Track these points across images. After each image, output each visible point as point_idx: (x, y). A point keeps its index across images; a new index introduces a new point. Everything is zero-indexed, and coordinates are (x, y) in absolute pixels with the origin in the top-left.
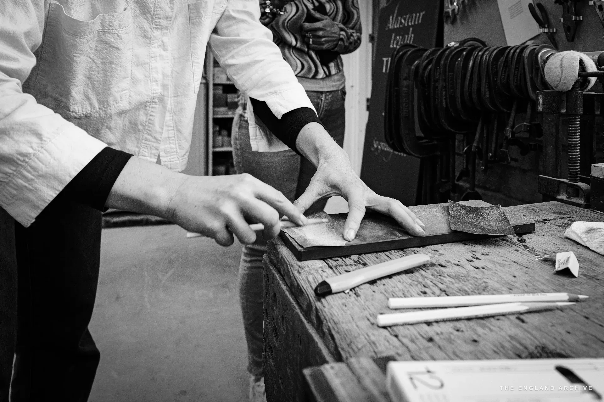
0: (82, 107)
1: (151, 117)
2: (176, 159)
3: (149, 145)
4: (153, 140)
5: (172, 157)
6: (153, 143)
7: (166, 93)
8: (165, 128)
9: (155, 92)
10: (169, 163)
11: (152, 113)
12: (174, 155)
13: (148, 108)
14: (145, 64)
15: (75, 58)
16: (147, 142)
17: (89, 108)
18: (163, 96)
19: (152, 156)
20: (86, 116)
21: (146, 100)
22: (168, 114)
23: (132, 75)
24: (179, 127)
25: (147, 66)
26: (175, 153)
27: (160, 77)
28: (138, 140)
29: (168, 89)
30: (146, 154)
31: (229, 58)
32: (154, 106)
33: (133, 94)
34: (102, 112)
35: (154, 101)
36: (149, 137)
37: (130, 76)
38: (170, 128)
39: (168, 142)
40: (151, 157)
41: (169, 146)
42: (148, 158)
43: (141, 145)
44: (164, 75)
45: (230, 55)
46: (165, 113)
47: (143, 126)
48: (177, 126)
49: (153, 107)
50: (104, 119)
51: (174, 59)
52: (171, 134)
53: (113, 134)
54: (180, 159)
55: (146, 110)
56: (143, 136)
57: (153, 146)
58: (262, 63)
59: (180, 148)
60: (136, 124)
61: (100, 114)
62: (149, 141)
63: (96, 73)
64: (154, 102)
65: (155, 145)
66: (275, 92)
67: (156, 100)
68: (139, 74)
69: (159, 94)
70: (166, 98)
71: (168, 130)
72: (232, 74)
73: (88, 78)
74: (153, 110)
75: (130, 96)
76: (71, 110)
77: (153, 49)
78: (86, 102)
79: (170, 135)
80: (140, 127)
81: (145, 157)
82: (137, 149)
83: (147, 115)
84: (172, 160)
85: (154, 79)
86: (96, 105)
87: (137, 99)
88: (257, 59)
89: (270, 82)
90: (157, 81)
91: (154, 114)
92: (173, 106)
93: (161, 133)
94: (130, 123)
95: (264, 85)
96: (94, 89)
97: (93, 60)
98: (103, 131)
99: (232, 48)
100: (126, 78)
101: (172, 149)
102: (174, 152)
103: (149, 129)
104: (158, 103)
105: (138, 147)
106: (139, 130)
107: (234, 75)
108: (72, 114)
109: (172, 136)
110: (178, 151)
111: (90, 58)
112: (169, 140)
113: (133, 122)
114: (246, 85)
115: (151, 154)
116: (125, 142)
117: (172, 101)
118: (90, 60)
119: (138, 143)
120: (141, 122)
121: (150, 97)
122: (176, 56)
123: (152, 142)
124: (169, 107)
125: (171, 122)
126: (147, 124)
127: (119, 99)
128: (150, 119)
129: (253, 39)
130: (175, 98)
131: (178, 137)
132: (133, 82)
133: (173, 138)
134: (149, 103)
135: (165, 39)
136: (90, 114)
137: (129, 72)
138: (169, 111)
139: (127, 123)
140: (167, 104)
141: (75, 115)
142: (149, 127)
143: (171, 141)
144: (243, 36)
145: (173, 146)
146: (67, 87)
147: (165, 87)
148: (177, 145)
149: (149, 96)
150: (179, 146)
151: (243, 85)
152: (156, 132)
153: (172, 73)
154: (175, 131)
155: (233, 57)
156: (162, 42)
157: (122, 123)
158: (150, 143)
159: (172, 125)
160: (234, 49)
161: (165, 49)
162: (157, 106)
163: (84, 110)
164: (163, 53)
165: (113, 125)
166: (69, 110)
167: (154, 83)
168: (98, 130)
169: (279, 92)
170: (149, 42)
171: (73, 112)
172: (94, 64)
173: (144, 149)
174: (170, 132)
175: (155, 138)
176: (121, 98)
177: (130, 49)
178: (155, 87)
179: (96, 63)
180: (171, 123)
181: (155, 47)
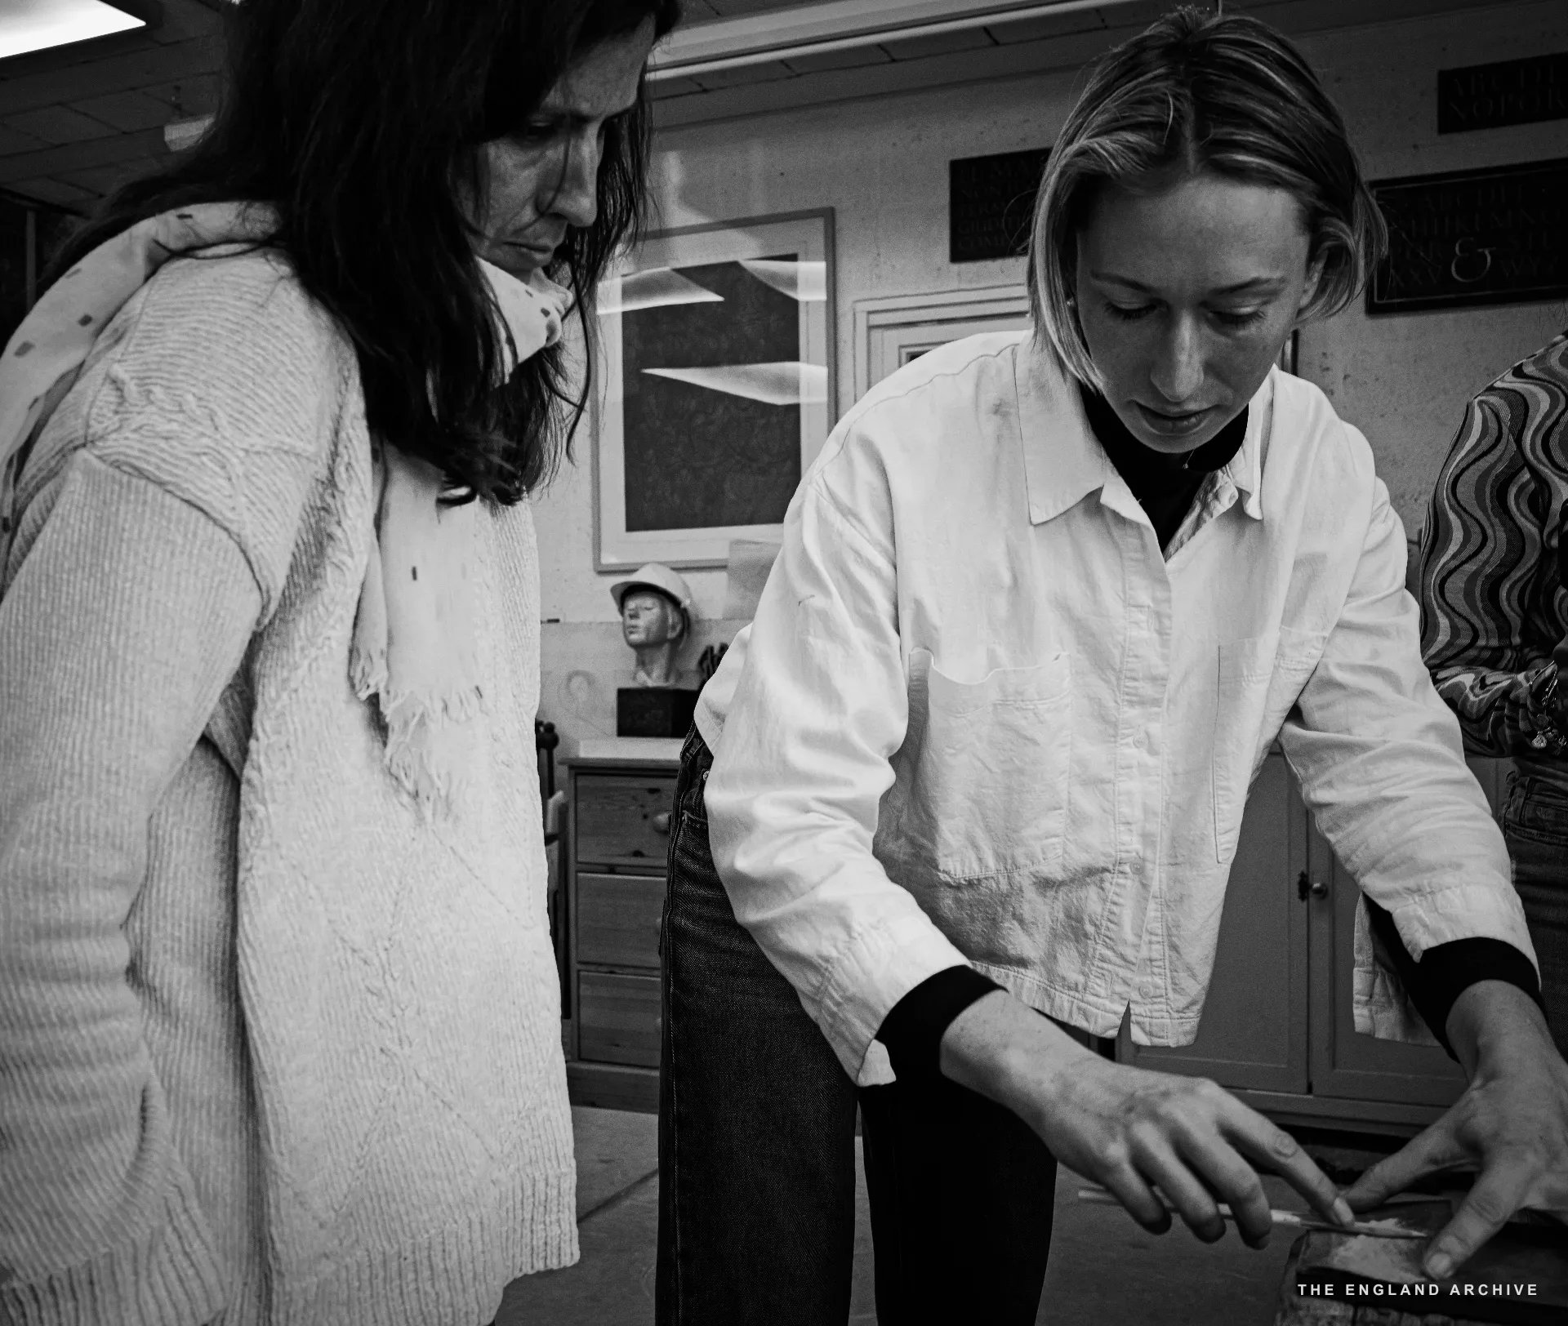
0: (963, 862)
1: (1115, 908)
2: (1165, 1014)
3: (1109, 971)
4: (1119, 961)
5: (1156, 1007)
6: (1117, 969)
7: (1149, 855)
8: (1146, 937)
9: (1123, 848)
10: (1147, 1020)
11: (1116, 899)
12: (1160, 1003)
13: (1107, 885)
14: (1102, 781)
15: (947, 757)
16: (1105, 965)
17: (976, 866)
18: (1144, 860)
19: (1116, 997)
20: (970, 884)
21: (1102, 864)
22: (1152, 905)
23: (1070, 803)
24: (1174, 939)
25: (1108, 787)
26: (1163, 1000)
27: (1138, 813)
28: (1084, 956)
29: (1153, 843)
30: (1102, 992)
31: (1321, 786)
32: (1121, 881)
33: (1072, 848)
34: (1001, 878)
35: (1121, 869)
36: (1109, 953)
37: (1065, 804)
38: (1154, 938)
39: (1149, 970)
40: (1112, 1001)
41: (1150, 979)
42: (1107, 1003)
43: (1091, 971)
44: (1147, 811)
45: (1324, 778)
46: (1146, 900)
47: (1096, 925)
48: (1169, 935)
49: (1118, 885)
50: (1007, 896)
51: (1175, 774)
52: (1157, 951)
53: (1030, 935)
54: (1176, 1015)
55: (1102, 889)
56: (1094, 949)
57: (1117, 975)
58: (1399, 807)
59: (1174, 990)
60: (1080, 920)
61: (998, 883)
62: (1110, 962)
63: (991, 792)
64: (1122, 872)
65: (1122, 972)
66: (1419, 890)
67: (1127, 868)
68: (1087, 803)
69: (1134, 854)
70: (1149, 866)
71: (1150, 942)
72: (1324, 827)
73: (975, 802)
74: (1118, 890)
75: (1065, 852)
76: (941, 867)
77: (1127, 751)
78: (971, 854)
79: (1155, 955)
80: (1090, 929)
81: (1100, 1000)
82: (1081, 979)
83: (1104, 901)
84: (1155, 1014)
85: (1123, 820)
86: (991, 862)
87: (1082, 859)
88: (1389, 793)
89: (1411, 858)
90: (1129, 823)
91: (1121, 901)
92: (1164, 887)
93: (1136, 947)
94: (1068, 916)
95: (1396, 866)
96: (988, 829)
97: (983, 763)
98: (1007, 925)
99: (1330, 762)
100: (1056, 809)
101: (1157, 987)
102: (1161, 996)
103: (1108, 933)
104: (1131, 875)
105: (1083, 973)
106: (1086, 936)
107: (1330, 830)
108: (942, 876)
109: (1159, 957)
110: (1171, 995)
111: (979, 759)
112: (1152, 966)
113: (1073, 912)
114: (1354, 858)
115: (1114, 993)
116: (1055, 957)
117: (1163, 875)
118: (978, 764)
119: (1084, 964)
120: (1090, 916)
121: (1113, 859)
122: (1180, 769)
123: (1115, 964)
124: (1155, 887)
125: (1159, 925)
126: (1104, 923)
127: (1041, 857)
128: (1112, 913)
129: (1385, 742)
130: (1172, 869)
131: (1171, 963)
132: (1073, 821)
133: (1161, 963)
134: (1109, 871)
135: (1155, 728)
136: (979, 880)
137: (1064, 796)
138: (1155, 897)
139: (1061, 916)
140: (1152, 879)
141: (949, 879)
142: (1108, 929)
143: (1156, 970)
144: (1360, 735)
145: (1159, 981)
146: (933, 818)
147: (1147, 838)
148: (1169, 980)
149: (1111, 856)
150: (1174, 984)
151: (1348, 859)
152: (1125, 942)
153: (1167, 809)
154: (1167, 948)
155: (1329, 784)
156: (1147, 733)
157: (1050, 914)
158: (1110, 967)
159: (1159, 932)
160: (1335, 763)
161: (1152, 752)
162: (1129, 883)
163: (967, 871)
164: (1150, 761)
165: (1026, 911)
166: (936, 867)
167: (1122, 828)
168: (994, 919)
169: (1428, 890)
170: (1112, 732)
171: (945, 872)
172: (987, 772)
173: (1098, 981)
174: (1155, 947)
175: (1123, 957)
176: (1044, 853)
177: (1064, 745)
178: (1126, 838)
179: (991, 771)
180: (1157, 927)
181: (1127, 744)
